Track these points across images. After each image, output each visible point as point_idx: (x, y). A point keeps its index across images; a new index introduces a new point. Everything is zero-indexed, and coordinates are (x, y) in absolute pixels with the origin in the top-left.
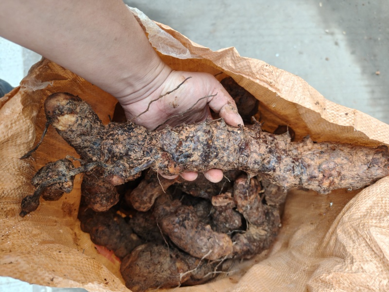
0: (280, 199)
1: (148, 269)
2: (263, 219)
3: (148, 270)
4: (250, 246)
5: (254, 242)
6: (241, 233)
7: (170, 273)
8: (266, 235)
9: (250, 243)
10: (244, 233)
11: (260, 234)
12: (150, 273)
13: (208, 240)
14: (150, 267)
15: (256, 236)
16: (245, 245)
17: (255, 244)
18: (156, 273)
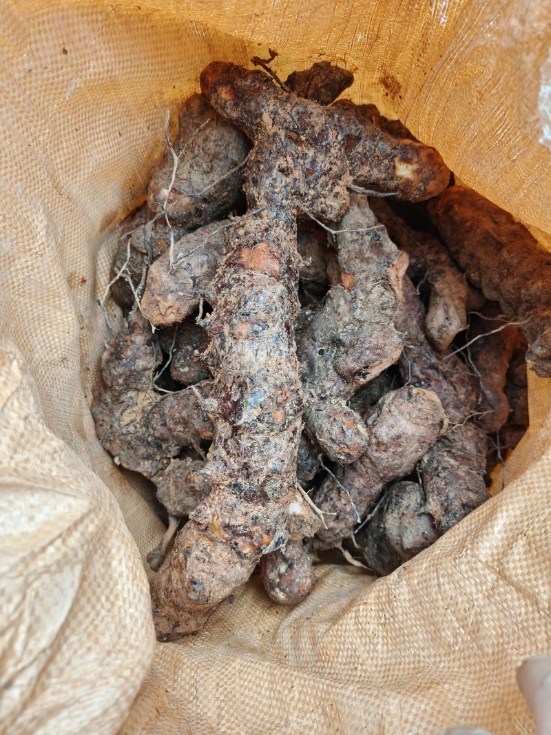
0: (168, 488)
1: (215, 141)
2: (154, 429)
3: (213, 138)
4: (125, 365)
5: (125, 380)
6: (158, 369)
7: (181, 177)
8: (119, 420)
9: (131, 371)
10: (154, 376)
11: (128, 411)
12: (206, 140)
13: (194, 279)
14: (216, 145)
15: (131, 398)
16: (134, 358)
17: (121, 381)
18: (196, 152)
